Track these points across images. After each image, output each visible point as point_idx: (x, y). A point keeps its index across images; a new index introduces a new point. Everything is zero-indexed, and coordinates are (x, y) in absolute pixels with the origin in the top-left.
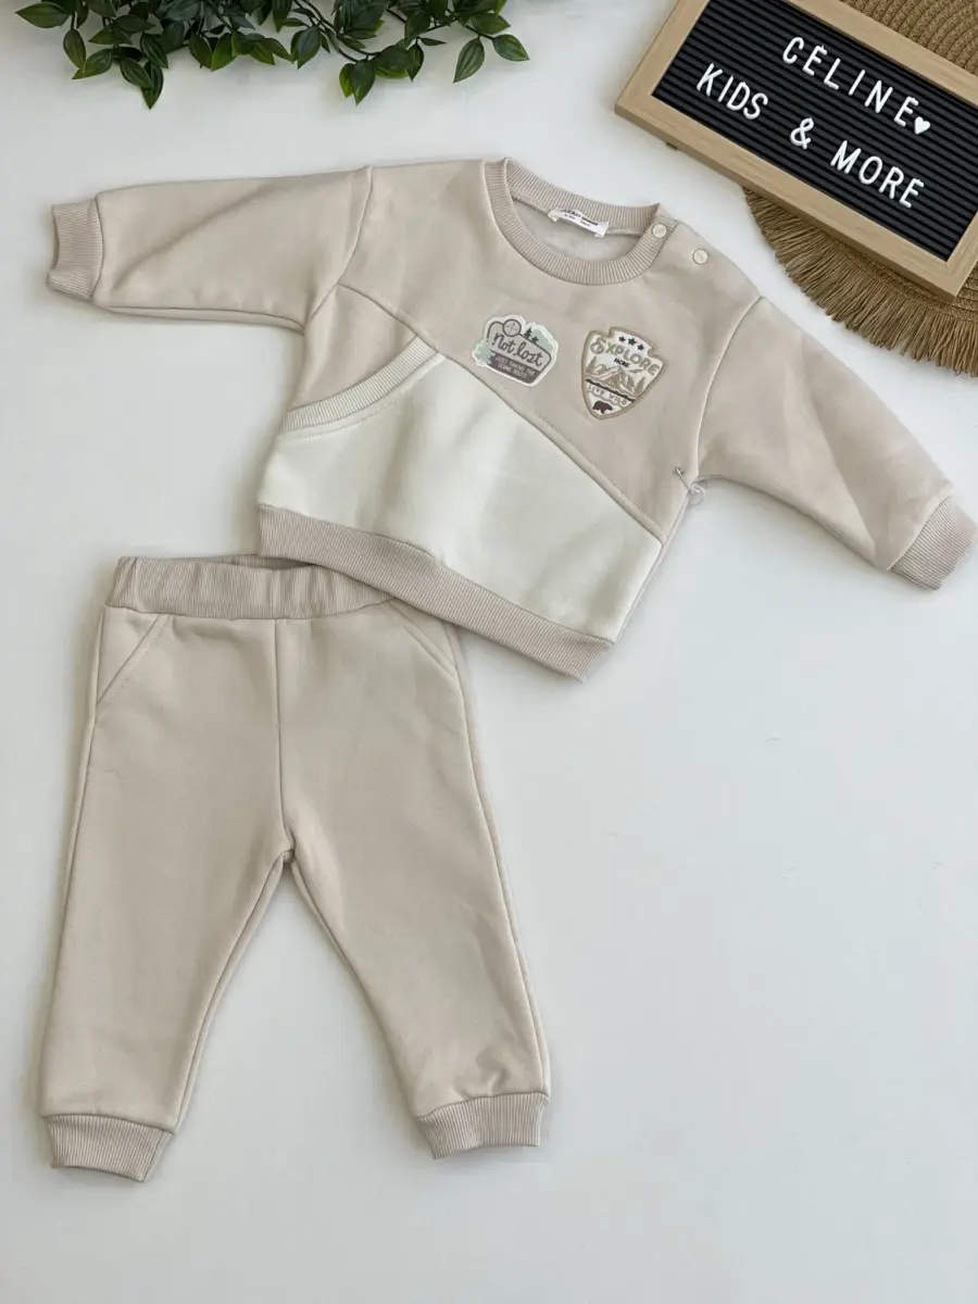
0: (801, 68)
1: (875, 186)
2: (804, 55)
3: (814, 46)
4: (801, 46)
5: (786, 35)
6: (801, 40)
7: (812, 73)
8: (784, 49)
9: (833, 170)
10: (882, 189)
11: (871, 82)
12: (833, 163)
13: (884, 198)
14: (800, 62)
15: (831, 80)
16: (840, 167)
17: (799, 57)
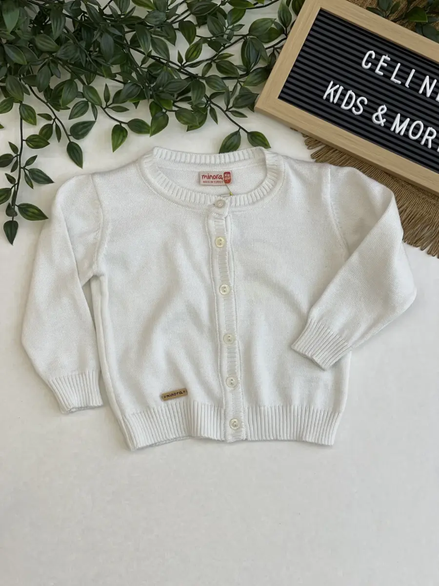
0: (374, 71)
1: (418, 141)
2: (376, 62)
3: (381, 55)
4: (373, 56)
5: (364, 50)
6: (372, 52)
7: (382, 74)
8: (362, 59)
9: (393, 134)
10: (423, 143)
11: (421, 77)
12: (392, 129)
13: (424, 148)
14: (373, 67)
15: (395, 78)
16: (397, 131)
17: (373, 64)
